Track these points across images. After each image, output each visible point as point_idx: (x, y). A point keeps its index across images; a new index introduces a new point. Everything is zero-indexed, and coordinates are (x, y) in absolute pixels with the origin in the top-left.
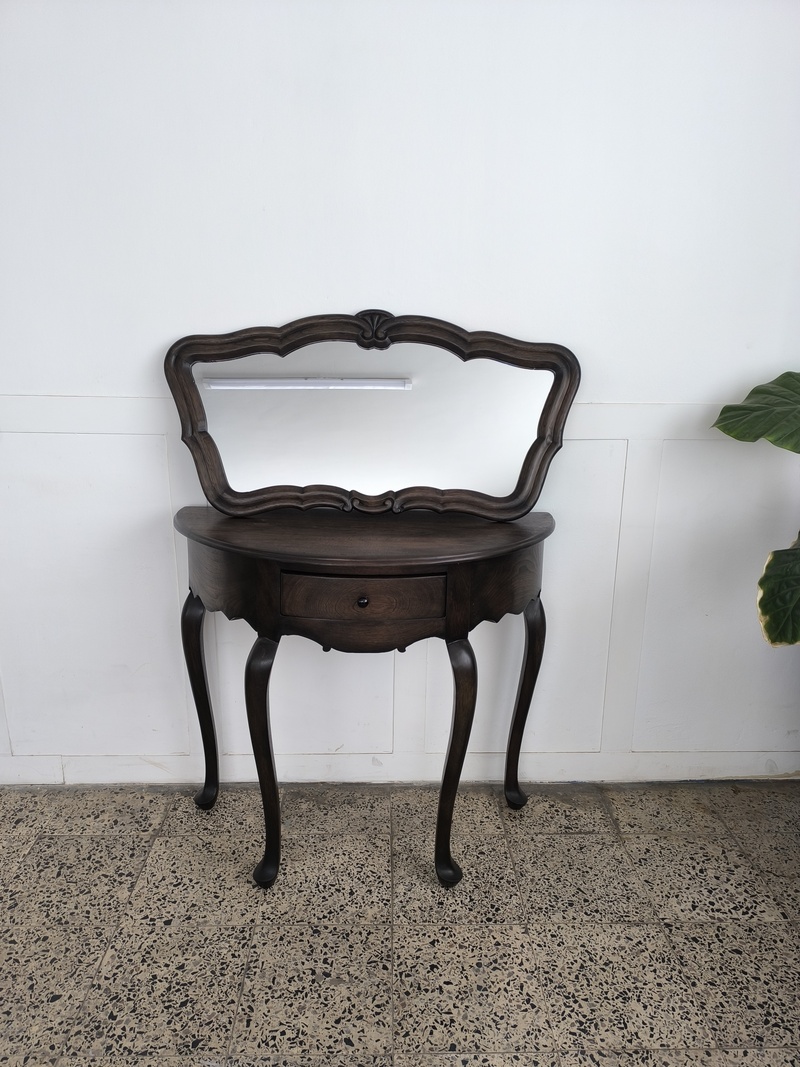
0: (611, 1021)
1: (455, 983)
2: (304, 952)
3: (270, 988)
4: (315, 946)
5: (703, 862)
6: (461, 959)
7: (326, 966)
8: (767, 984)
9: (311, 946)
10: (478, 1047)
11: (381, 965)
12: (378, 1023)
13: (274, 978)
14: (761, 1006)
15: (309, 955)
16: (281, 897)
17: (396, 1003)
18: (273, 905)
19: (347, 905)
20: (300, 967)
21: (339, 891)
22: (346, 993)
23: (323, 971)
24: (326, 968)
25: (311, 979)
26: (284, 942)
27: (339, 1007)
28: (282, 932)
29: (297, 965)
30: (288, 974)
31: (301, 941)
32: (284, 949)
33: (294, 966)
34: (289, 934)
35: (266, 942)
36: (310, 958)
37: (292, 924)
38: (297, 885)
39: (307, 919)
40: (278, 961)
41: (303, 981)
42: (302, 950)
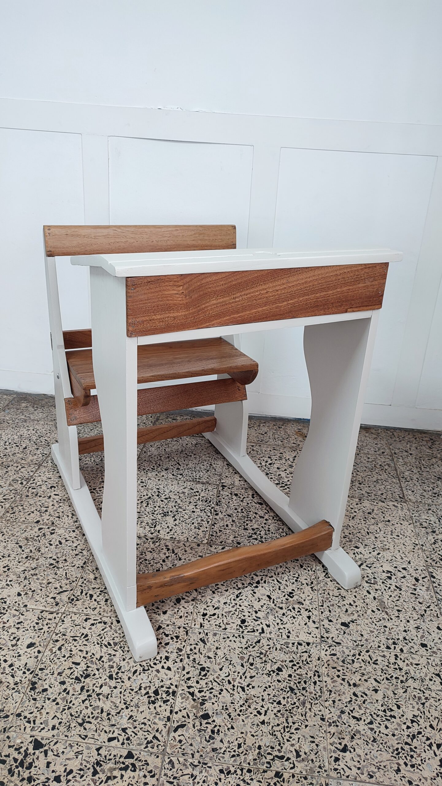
0: (147, 523)
5: (276, 460)
8: (266, 520)
10: (53, 523)
11: (20, 482)
14: (253, 529)
17: (17, 499)
19: (18, 453)
21: (17, 446)
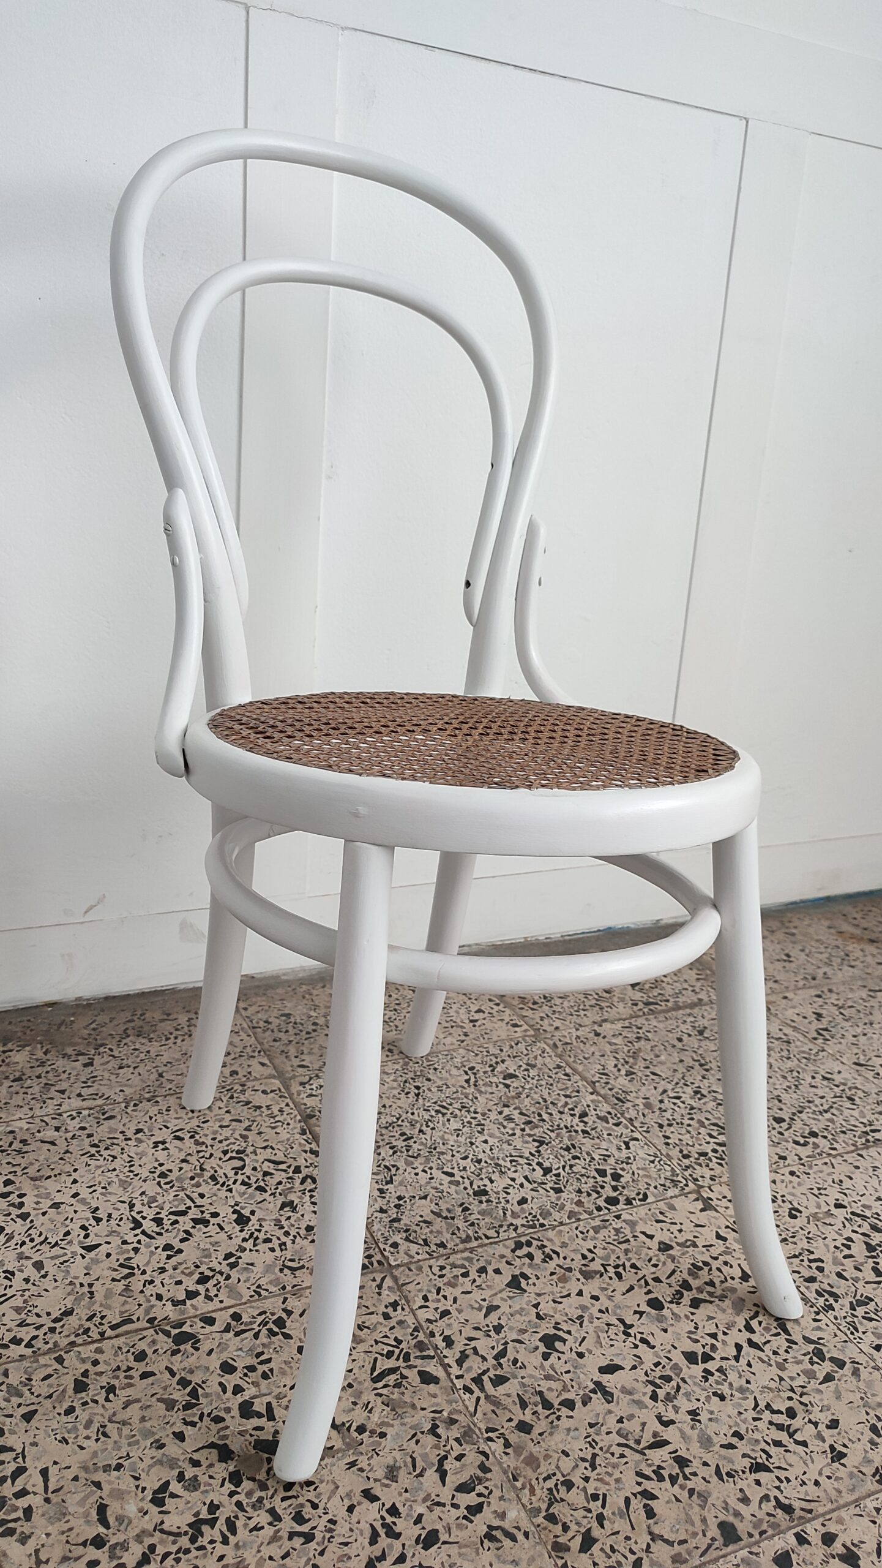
1: (627, 1364)
2: (170, 1405)
3: (98, 1542)
4: (196, 1378)
6: (604, 1302)
7: (255, 1422)
9: (184, 1383)
12: (489, 1536)
13: (102, 1509)
15: (188, 1407)
16: (34, 1275)
17: (510, 1462)
18: (18, 1302)
20: (173, 1449)
22: (351, 1482)
23: (252, 1439)
24: (256, 1429)
25: (226, 1475)
26: (91, 1393)
27: (351, 1530)
28: (74, 1366)
29: (162, 1446)
30: (142, 1484)
31: (145, 1375)
32: (99, 1413)
33: (154, 1452)
34: (99, 1368)
35: (32, 1408)
36: (194, 1415)
37: (97, 1336)
38: (74, 1234)
39: (141, 1312)
40: (95, 1454)
41: (202, 1488)
42: (158, 1400)
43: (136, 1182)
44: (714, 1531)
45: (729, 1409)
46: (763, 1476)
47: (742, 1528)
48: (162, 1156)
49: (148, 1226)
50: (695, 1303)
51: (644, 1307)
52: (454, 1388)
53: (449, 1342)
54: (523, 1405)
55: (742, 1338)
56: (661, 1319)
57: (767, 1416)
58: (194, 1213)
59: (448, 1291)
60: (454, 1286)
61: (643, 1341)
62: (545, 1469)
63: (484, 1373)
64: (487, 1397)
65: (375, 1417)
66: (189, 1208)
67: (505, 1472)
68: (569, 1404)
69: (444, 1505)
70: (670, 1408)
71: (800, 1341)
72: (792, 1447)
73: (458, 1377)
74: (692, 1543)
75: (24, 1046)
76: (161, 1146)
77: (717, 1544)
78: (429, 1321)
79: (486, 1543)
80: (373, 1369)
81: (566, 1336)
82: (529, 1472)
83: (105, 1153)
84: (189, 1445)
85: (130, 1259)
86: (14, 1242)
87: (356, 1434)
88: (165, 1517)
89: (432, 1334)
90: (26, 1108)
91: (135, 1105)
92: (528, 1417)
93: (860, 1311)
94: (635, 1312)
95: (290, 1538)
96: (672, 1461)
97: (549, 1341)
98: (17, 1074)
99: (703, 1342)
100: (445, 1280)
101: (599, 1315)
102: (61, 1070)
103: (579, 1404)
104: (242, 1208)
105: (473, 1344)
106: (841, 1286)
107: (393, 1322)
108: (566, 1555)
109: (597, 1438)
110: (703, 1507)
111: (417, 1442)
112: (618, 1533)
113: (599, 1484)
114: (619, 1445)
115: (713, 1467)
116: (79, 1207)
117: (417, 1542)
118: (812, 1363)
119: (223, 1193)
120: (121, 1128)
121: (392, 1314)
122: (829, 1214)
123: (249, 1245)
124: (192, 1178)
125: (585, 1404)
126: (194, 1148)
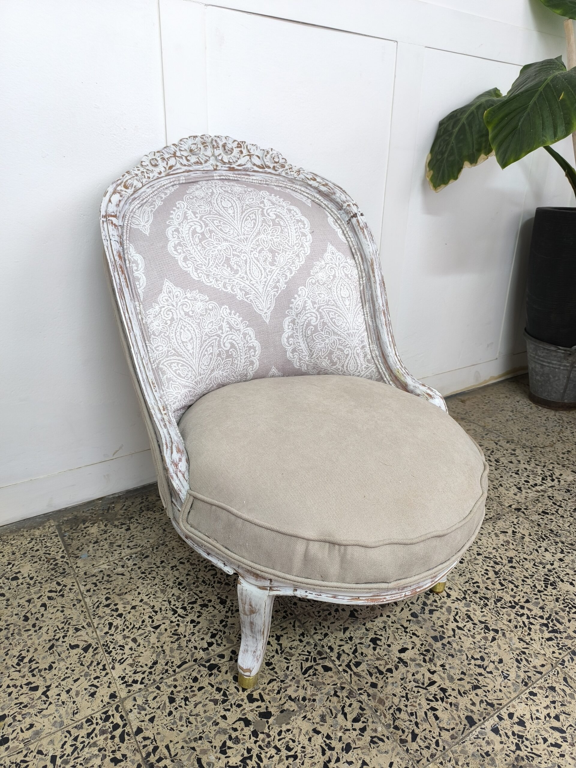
0: (563, 610)
1: (410, 647)
4: (224, 686)
7: (256, 704)
9: (219, 690)
12: (372, 742)
13: (199, 761)
15: (224, 701)
16: (134, 646)
18: (130, 661)
19: (228, 617)
20: (223, 724)
22: (307, 726)
23: (257, 713)
24: (258, 707)
25: (250, 733)
26: (178, 702)
27: (313, 750)
28: (166, 691)
29: (217, 724)
30: (214, 744)
31: (200, 689)
32: (184, 712)
33: (214, 728)
34: (179, 689)
35: (152, 715)
36: (228, 705)
37: (172, 673)
38: (147, 621)
39: (189, 657)
40: (188, 734)
41: (242, 742)
42: (210, 700)
43: (169, 590)
44: (465, 722)
45: (456, 662)
46: (479, 691)
47: (475, 717)
48: (176, 573)
49: (180, 611)
50: (431, 612)
51: (410, 618)
52: (339, 672)
53: (331, 649)
54: (371, 675)
55: (454, 625)
56: (418, 622)
57: (473, 662)
58: (200, 602)
59: (324, 623)
60: (326, 620)
61: (414, 634)
62: (388, 704)
63: (350, 661)
64: (355, 673)
65: (309, 692)
66: (197, 599)
67: (371, 708)
68: (390, 670)
69: (349, 730)
70: (433, 665)
71: (478, 623)
72: (487, 675)
73: (340, 665)
74: (457, 728)
75: (94, 524)
76: (175, 569)
77: (467, 727)
78: (320, 640)
79: (372, 745)
80: (302, 668)
81: (380, 637)
82: (381, 707)
83: (150, 576)
84: (230, 721)
85: (176, 630)
86: (119, 630)
87: (302, 702)
88: (229, 759)
89: (323, 646)
90: (104, 558)
91: (157, 548)
92: (374, 680)
93: (499, 604)
94: (407, 621)
95: (287, 759)
96: (439, 691)
97: (374, 641)
98: (95, 539)
99: (438, 630)
100: (322, 618)
101: (392, 625)
102: (115, 534)
103: (394, 670)
104: (222, 595)
105: (342, 648)
106: (489, 594)
107: (304, 643)
108: (407, 744)
109: (406, 685)
110: (457, 710)
111: (330, 701)
112: (425, 730)
113: (412, 708)
114: (416, 687)
115: (457, 691)
116: (145, 607)
117: (343, 751)
118: (485, 633)
119: (210, 589)
120: (153, 562)
121: (303, 639)
122: (475, 559)
123: (229, 614)
124: (194, 583)
125: (396, 669)
126: (191, 567)
